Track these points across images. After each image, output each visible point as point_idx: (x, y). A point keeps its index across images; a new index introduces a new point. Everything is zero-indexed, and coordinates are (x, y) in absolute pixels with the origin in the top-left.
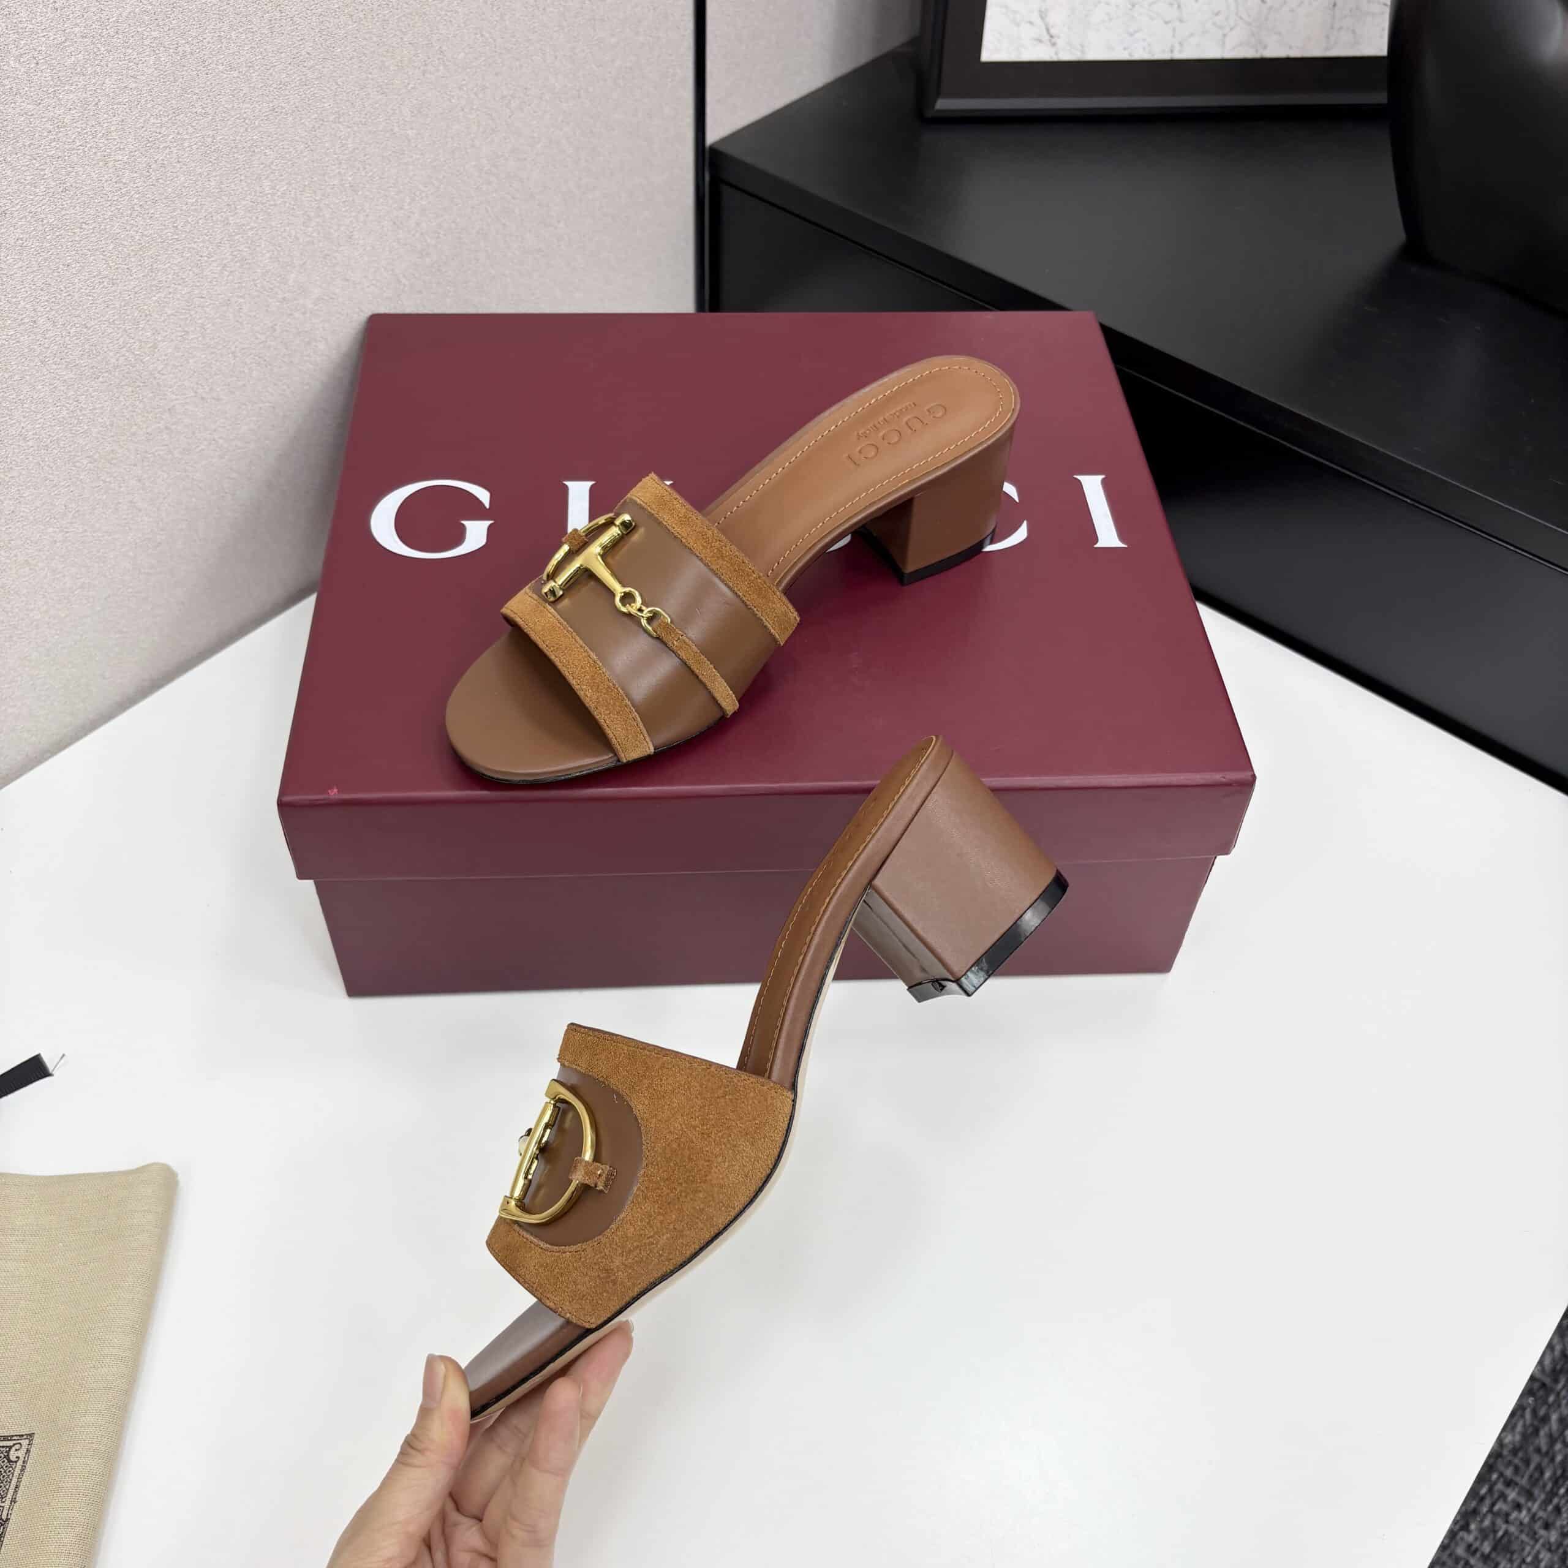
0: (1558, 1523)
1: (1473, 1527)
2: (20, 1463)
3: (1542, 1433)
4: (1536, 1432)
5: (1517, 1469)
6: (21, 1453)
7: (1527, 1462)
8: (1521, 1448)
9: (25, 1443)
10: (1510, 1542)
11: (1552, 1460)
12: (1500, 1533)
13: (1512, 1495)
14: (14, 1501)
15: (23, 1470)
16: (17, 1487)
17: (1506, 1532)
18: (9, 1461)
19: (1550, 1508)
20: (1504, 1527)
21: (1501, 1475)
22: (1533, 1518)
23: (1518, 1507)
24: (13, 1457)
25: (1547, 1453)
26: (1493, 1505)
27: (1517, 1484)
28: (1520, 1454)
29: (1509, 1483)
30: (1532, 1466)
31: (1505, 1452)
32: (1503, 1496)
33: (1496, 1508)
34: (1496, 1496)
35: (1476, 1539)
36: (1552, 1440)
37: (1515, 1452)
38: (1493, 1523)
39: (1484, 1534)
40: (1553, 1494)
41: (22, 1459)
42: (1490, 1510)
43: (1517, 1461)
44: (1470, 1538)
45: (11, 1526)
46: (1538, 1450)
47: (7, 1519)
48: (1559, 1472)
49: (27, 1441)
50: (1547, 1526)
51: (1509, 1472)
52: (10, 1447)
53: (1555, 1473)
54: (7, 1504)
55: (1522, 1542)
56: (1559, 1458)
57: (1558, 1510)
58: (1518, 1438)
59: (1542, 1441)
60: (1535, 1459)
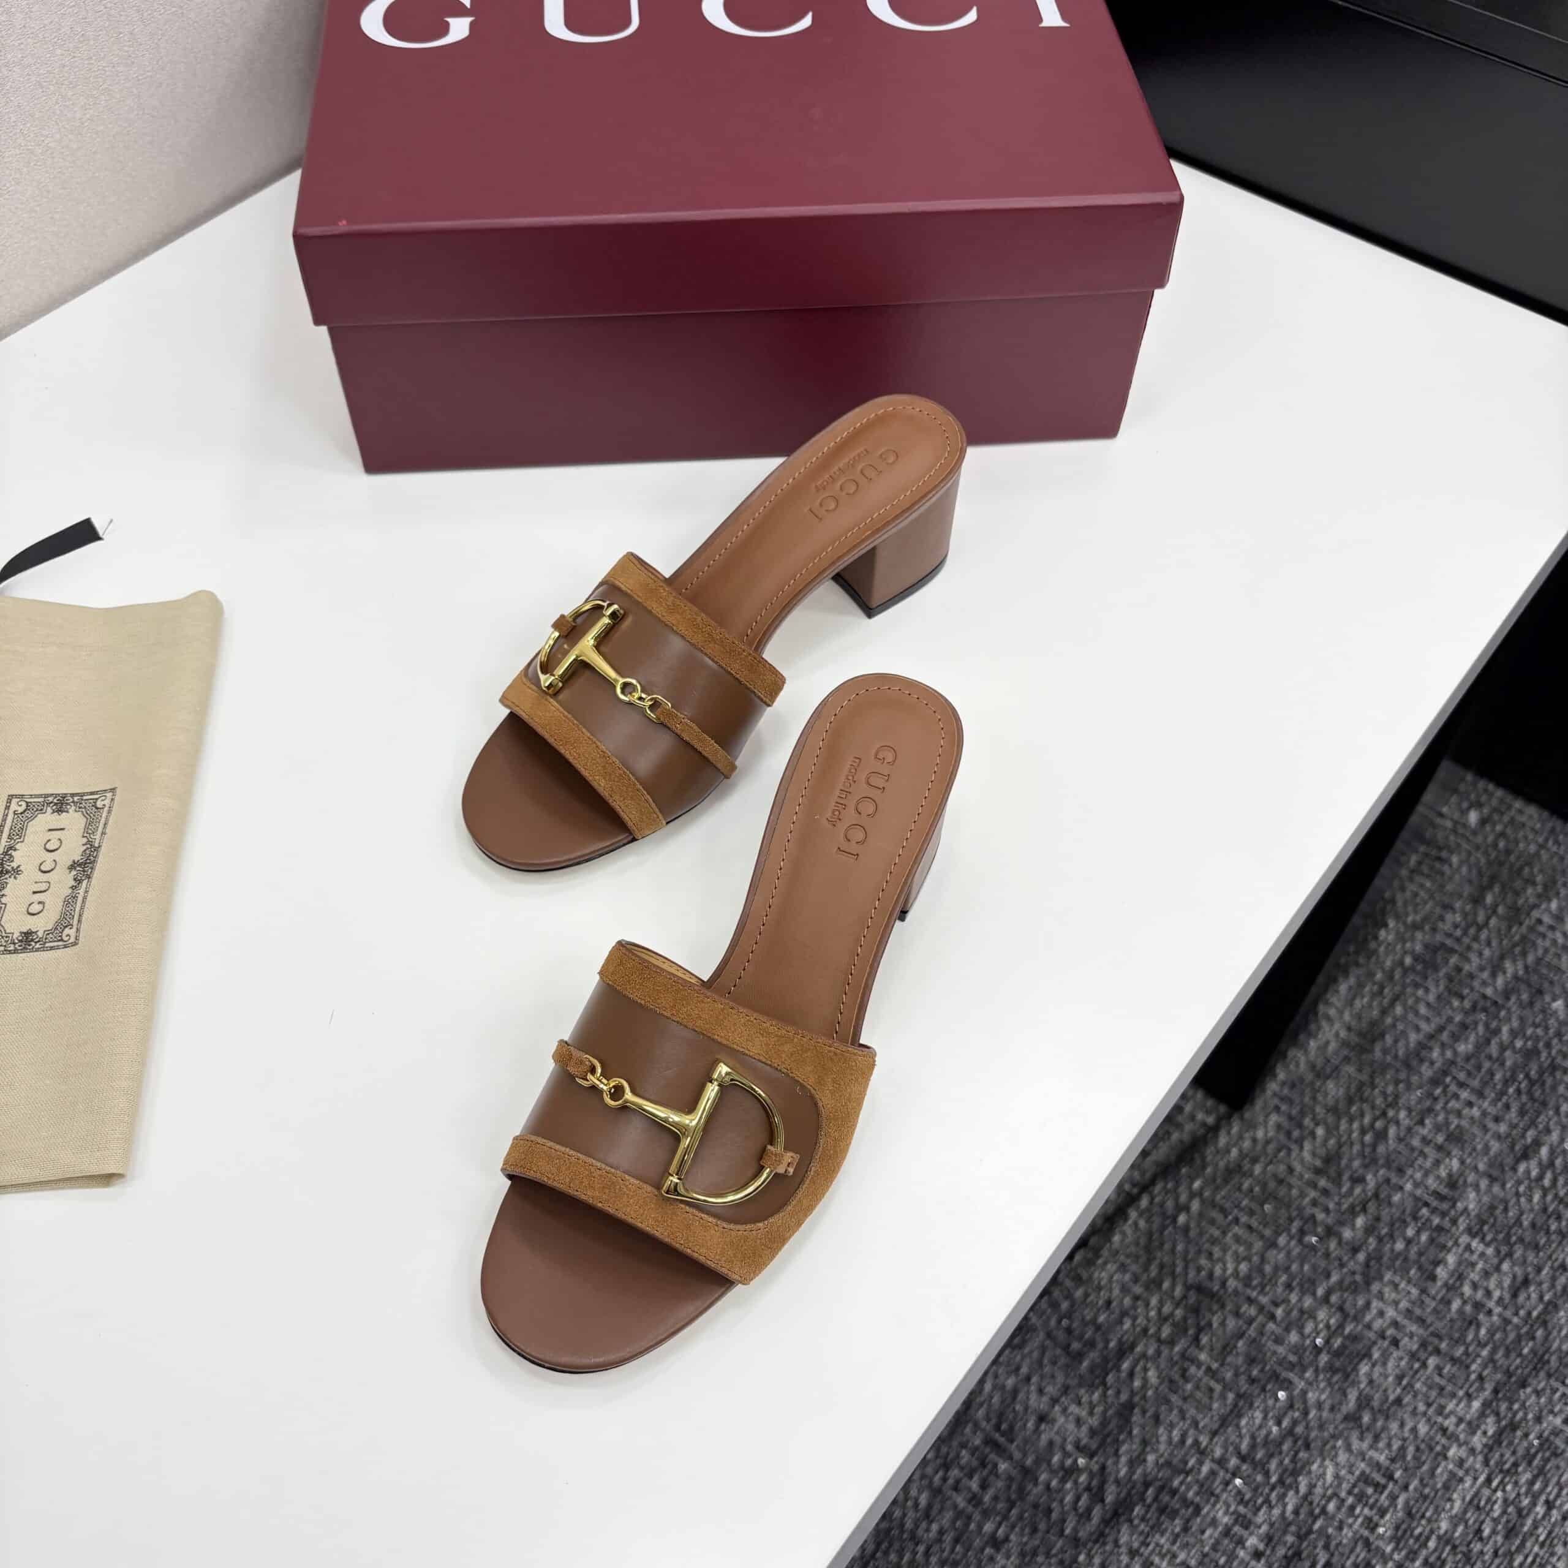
0: (1507, 1117)
1: (1427, 1121)
2: (106, 809)
3: (1493, 1042)
4: (1488, 1042)
5: (1469, 1074)
6: (107, 802)
7: (1479, 1068)
8: (1473, 1055)
9: (109, 795)
10: (1461, 1133)
11: (1503, 1064)
12: (1453, 1127)
13: (1465, 1095)
14: (103, 833)
15: (109, 812)
16: (105, 824)
17: (1458, 1126)
18: (97, 808)
19: (1500, 1104)
20: (1456, 1122)
21: (1454, 1078)
22: (1484, 1114)
23: (1470, 1104)
24: (99, 804)
25: (1497, 1060)
26: (1446, 1103)
27: (1468, 1086)
28: (1473, 1061)
29: (1462, 1085)
30: (1483, 1070)
31: (1459, 1060)
32: (1456, 1096)
33: (1450, 1105)
34: (1449, 1095)
35: (1430, 1131)
36: (1503, 1048)
37: (1468, 1059)
38: (1447, 1119)
39: (1438, 1128)
40: (1503, 1093)
41: (107, 806)
42: (1444, 1108)
43: (1469, 1067)
44: (1424, 1132)
45: (103, 850)
46: (1490, 1057)
47: (99, 847)
48: (1508, 1074)
49: (111, 794)
50: (1497, 1120)
51: (1462, 1076)
52: (97, 799)
53: (1504, 1076)
54: (98, 836)
55: (1473, 1133)
56: (1508, 1063)
57: (1507, 1107)
58: (1470, 1047)
59: (1494, 1049)
60: (1487, 1065)
